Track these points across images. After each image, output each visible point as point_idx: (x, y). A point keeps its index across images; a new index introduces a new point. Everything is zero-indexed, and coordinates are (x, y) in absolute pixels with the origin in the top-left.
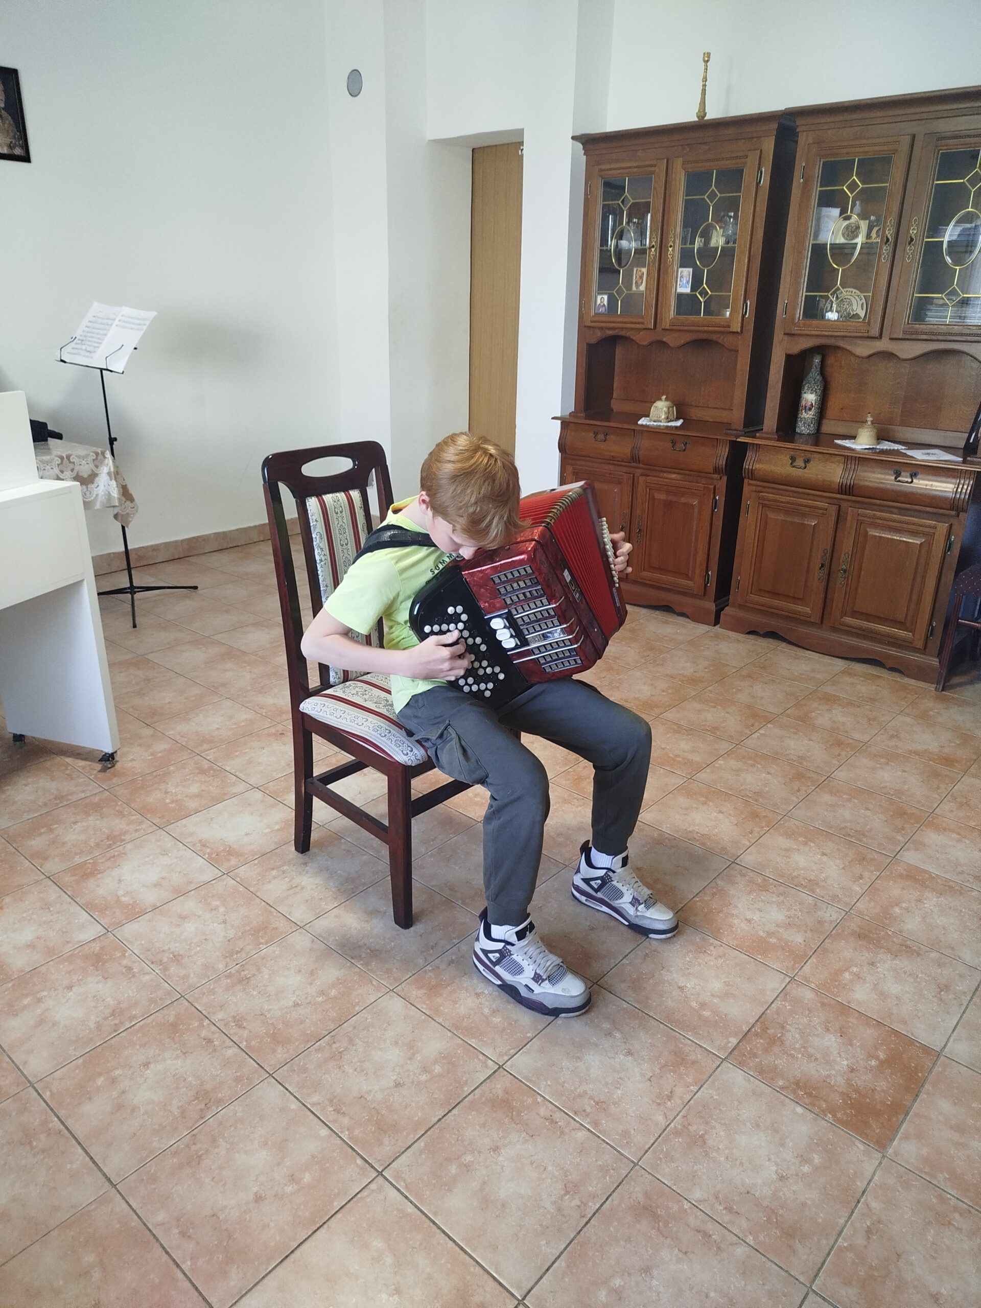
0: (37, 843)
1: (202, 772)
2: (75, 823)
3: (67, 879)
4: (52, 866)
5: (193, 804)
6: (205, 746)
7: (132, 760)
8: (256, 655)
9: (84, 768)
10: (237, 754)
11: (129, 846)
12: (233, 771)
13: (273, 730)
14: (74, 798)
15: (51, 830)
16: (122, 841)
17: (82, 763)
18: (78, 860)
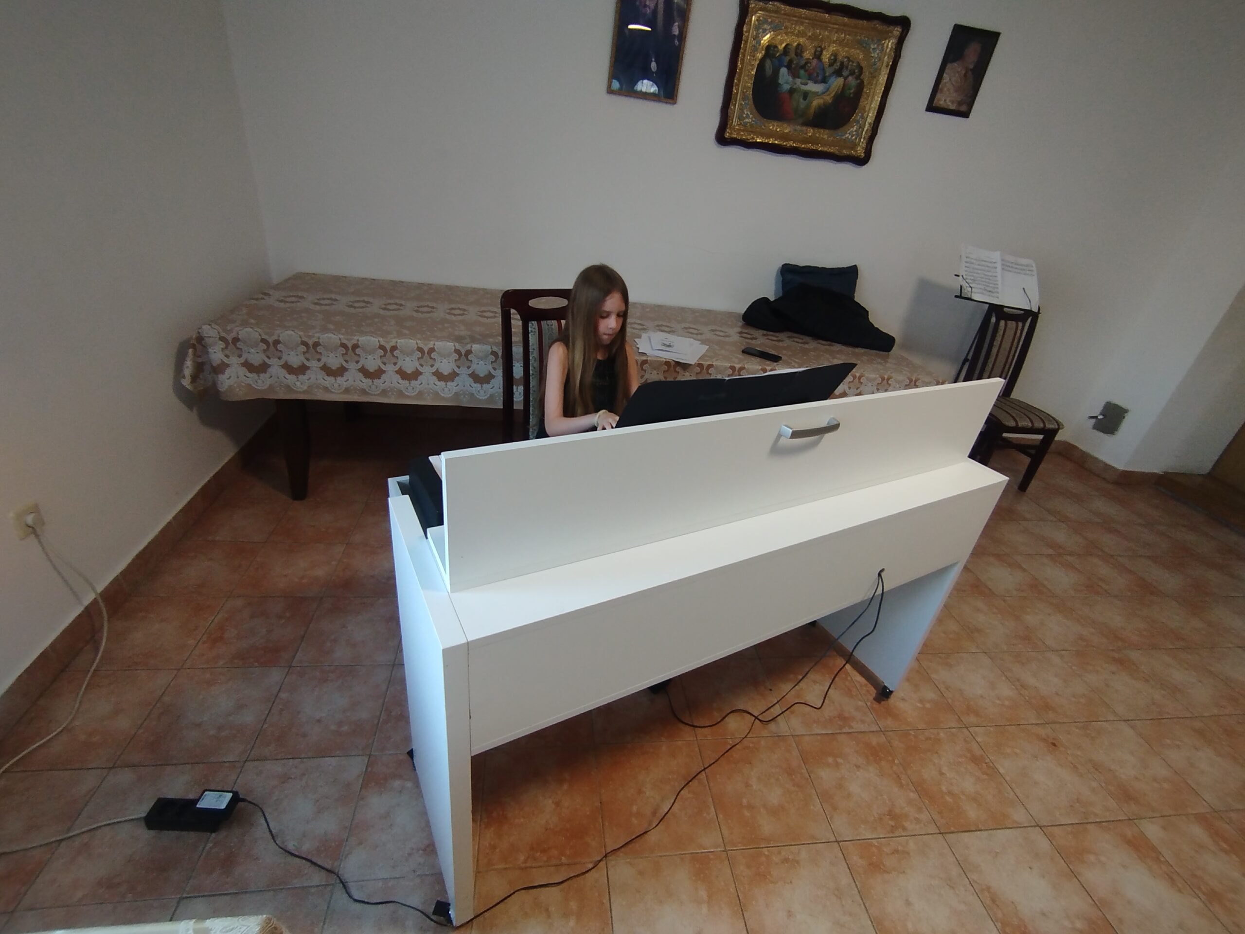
0: (826, 775)
1: (976, 760)
2: (858, 767)
3: (856, 859)
4: (841, 825)
5: (972, 813)
6: (972, 719)
7: (903, 699)
8: (1004, 601)
9: (861, 686)
10: (1008, 750)
11: (912, 845)
12: (1008, 778)
13: (1043, 732)
14: (857, 726)
15: (837, 765)
16: (904, 829)
17: (859, 678)
18: (866, 833)
